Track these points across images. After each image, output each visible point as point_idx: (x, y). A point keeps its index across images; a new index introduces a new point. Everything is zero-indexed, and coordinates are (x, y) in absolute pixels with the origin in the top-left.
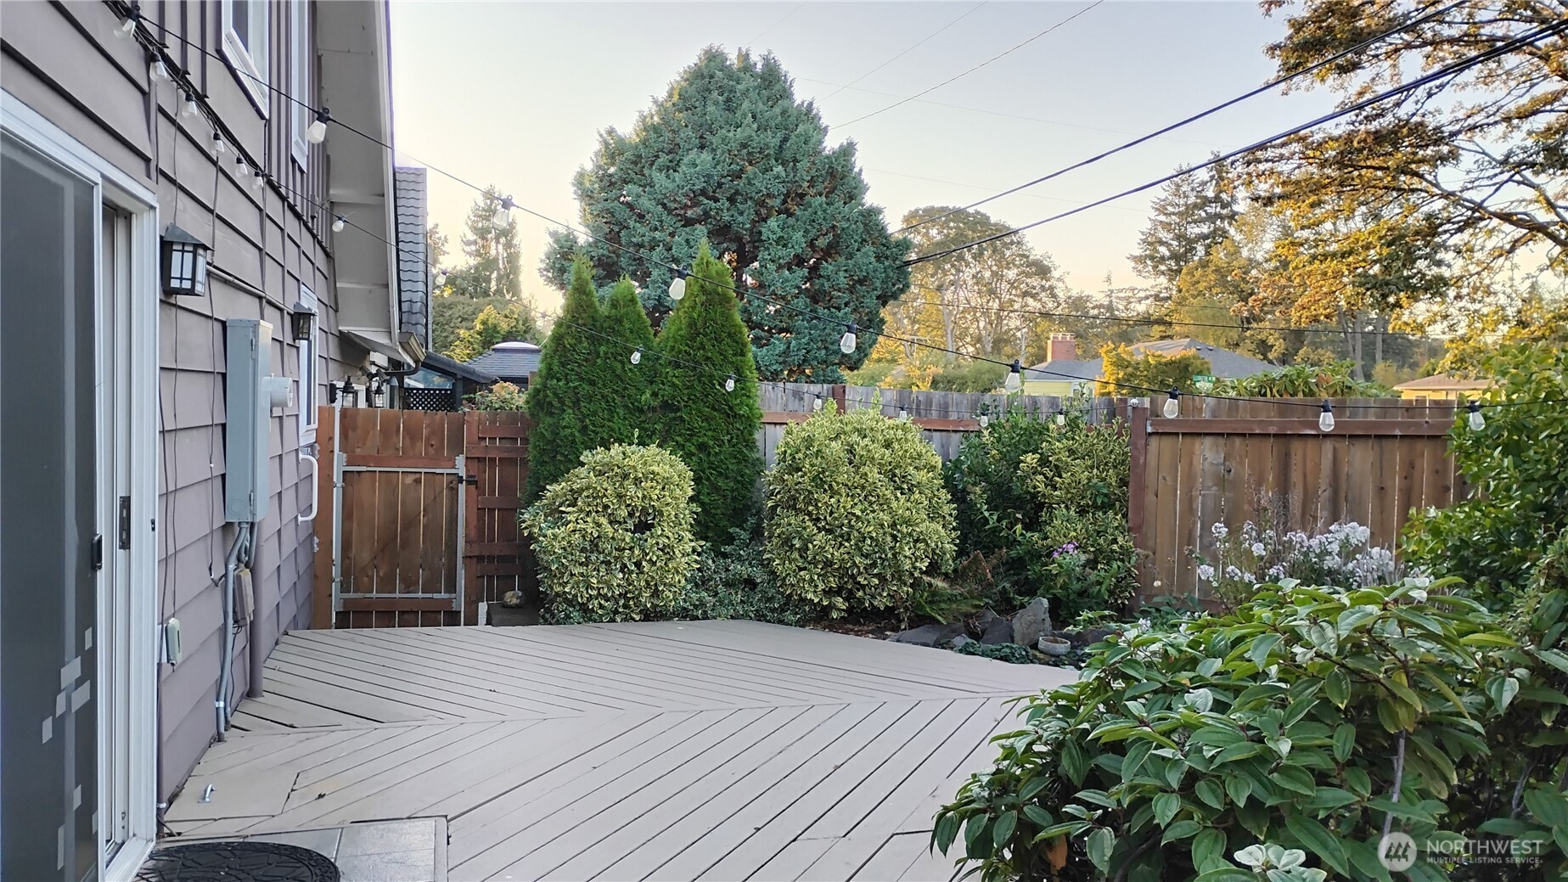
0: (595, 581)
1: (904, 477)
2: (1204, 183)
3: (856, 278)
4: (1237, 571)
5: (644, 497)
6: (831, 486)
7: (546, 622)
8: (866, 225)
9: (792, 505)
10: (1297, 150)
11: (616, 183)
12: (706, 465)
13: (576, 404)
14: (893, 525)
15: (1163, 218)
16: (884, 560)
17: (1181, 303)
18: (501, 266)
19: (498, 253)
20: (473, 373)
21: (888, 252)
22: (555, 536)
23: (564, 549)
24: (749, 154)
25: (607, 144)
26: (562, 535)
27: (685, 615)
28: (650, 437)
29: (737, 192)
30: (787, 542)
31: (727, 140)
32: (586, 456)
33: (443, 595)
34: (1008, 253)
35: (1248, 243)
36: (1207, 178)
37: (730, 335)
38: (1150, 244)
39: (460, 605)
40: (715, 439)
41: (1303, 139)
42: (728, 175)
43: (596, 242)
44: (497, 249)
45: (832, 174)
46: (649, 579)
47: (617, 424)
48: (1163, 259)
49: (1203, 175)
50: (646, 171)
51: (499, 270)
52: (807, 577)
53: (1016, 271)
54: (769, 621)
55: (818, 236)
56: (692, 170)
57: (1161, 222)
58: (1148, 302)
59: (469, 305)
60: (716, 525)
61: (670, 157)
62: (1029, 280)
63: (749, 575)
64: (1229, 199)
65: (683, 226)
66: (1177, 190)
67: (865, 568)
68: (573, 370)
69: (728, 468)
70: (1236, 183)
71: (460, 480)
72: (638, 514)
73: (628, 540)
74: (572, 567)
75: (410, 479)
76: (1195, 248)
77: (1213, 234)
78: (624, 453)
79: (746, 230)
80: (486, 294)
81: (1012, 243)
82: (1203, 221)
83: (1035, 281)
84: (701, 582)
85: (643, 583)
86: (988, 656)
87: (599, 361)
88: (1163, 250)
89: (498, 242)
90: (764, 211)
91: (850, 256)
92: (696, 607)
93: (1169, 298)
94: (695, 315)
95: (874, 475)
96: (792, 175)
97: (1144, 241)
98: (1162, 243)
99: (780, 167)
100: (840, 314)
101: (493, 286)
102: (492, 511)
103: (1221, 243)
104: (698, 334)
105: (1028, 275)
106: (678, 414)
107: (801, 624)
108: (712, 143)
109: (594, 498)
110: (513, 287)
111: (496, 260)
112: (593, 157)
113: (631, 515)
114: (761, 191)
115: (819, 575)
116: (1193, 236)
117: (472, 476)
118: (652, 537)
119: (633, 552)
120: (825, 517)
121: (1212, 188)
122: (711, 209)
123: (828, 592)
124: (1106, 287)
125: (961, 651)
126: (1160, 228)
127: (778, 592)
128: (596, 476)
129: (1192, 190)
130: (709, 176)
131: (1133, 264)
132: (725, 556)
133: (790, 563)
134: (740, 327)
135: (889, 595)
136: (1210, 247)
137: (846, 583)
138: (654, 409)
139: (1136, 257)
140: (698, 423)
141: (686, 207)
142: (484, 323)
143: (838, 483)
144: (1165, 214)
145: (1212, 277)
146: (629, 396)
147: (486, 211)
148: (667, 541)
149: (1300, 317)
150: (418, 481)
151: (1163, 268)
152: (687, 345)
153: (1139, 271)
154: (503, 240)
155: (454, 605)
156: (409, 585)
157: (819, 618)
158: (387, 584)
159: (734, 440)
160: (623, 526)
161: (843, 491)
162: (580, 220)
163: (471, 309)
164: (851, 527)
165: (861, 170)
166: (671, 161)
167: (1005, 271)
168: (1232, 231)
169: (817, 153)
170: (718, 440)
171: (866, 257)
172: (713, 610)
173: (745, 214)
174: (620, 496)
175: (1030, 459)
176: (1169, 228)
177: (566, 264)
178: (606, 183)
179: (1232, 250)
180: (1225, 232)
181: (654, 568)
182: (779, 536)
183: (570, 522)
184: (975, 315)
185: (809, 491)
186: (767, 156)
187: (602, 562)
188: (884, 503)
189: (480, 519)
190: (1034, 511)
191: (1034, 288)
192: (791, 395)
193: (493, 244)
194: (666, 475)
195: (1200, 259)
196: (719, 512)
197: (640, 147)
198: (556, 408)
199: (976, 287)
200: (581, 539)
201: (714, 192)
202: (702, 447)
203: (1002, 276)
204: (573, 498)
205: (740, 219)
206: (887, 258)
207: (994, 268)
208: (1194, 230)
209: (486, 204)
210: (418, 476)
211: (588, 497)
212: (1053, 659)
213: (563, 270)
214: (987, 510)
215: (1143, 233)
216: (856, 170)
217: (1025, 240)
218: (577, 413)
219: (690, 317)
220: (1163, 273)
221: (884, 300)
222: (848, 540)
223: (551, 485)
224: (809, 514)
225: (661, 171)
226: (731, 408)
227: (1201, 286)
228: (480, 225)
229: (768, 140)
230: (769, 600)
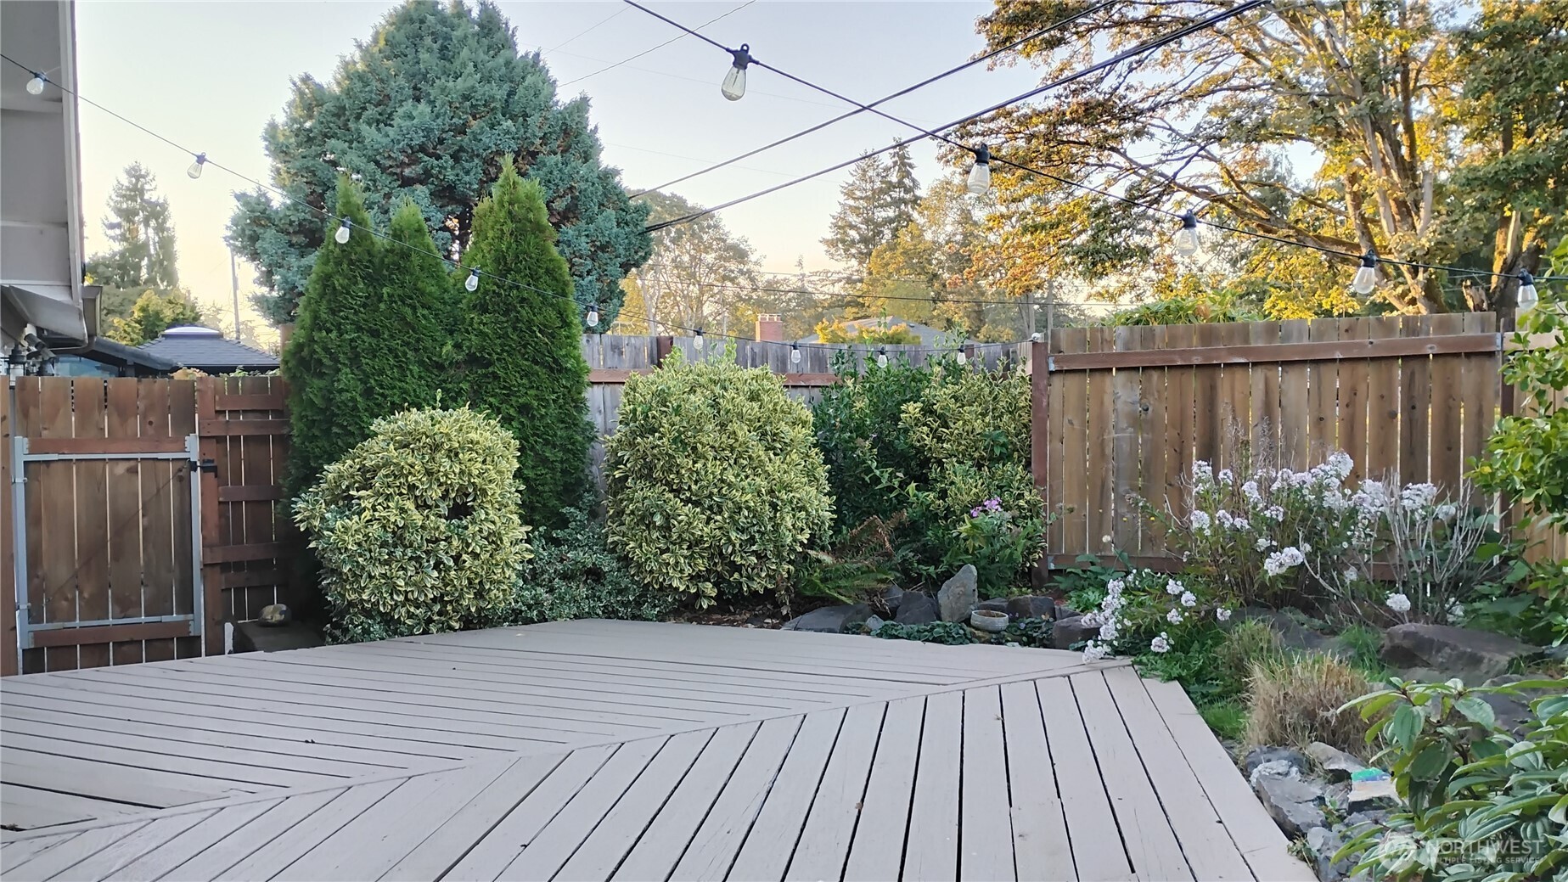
0: (403, 584)
1: (775, 434)
2: (887, 169)
3: (598, 244)
4: (1229, 516)
5: (462, 472)
6: (694, 449)
7: (336, 640)
8: (604, 188)
9: (647, 473)
10: (1004, 124)
11: (315, 138)
12: (529, 432)
13: (355, 360)
14: (771, 492)
15: (851, 202)
16: (763, 534)
17: (873, 283)
18: (152, 251)
19: (148, 237)
20: (148, 358)
21: (628, 217)
22: (346, 529)
23: (359, 544)
24: (472, 106)
25: (301, 94)
26: (355, 527)
27: (517, 618)
28: (454, 400)
29: (461, 149)
30: (645, 519)
31: (447, 90)
32: (378, 424)
33: (175, 617)
34: (705, 237)
35: (931, 226)
36: (890, 163)
37: (547, 272)
38: (840, 228)
39: (199, 625)
40: (537, 398)
41: (1009, 114)
42: (450, 130)
43: (295, 205)
44: (146, 233)
45: (566, 131)
46: (473, 576)
47: (411, 384)
48: (853, 242)
49: (886, 159)
50: (351, 125)
51: (150, 256)
52: (672, 561)
53: (713, 255)
54: (622, 618)
55: (555, 198)
56: (408, 123)
57: (850, 207)
58: (842, 284)
59: (115, 295)
60: (544, 505)
61: (379, 109)
62: (727, 264)
63: (594, 564)
64: (911, 184)
65: (399, 186)
66: (864, 175)
67: (741, 546)
68: (347, 318)
69: (555, 435)
70: (949, 157)
71: (193, 467)
72: (454, 495)
73: (442, 528)
74: (370, 568)
75: (121, 469)
76: (882, 232)
77: (898, 218)
78: (432, 419)
79: (473, 191)
80: (135, 282)
81: (709, 227)
82: (888, 205)
83: (732, 266)
84: (532, 577)
85: (465, 582)
86: (915, 638)
87: (382, 306)
88: (853, 234)
89: (147, 225)
90: (493, 170)
91: (591, 220)
92: (530, 607)
93: (861, 281)
94: (504, 247)
95: (742, 431)
96: (522, 130)
97: (836, 225)
98: (852, 227)
99: (510, 121)
100: (583, 283)
101: (144, 274)
102: (237, 504)
103: (906, 226)
104: (509, 270)
105: (726, 260)
106: (490, 370)
107: (661, 618)
108: (429, 94)
109: (396, 476)
110: (169, 275)
111: (145, 245)
112: (286, 108)
113: (444, 497)
114: (490, 147)
115: (685, 557)
116: (880, 220)
117: (209, 461)
118: (473, 522)
119: (450, 543)
120: (690, 487)
121: (895, 173)
122: (432, 168)
123: (696, 578)
124: (798, 271)
125: (880, 635)
126: (848, 212)
127: (633, 582)
128: (395, 449)
129: (878, 175)
130: (428, 131)
131: (826, 248)
132: (557, 542)
133: (648, 545)
134: (559, 261)
135: (768, 575)
136: (897, 230)
137: (715, 565)
138: (457, 365)
139: (828, 241)
140: (515, 379)
141: (402, 165)
142: (143, 309)
143: (704, 446)
144: (854, 199)
145: (901, 259)
146: (425, 349)
147: (131, 190)
148: (492, 527)
149: (1014, 287)
150: (133, 471)
151: (853, 251)
152: (496, 284)
153: (832, 254)
154: (153, 223)
155: (191, 629)
156: (126, 606)
157: (686, 609)
158: (96, 607)
159: (561, 401)
160: (435, 511)
161: (710, 455)
162: (272, 182)
163: (117, 301)
164: (723, 496)
165: (596, 128)
166: (380, 114)
167: (704, 255)
168: (915, 215)
169: (548, 108)
170: (542, 400)
171: (607, 219)
172: (551, 609)
173: (472, 174)
174: (429, 473)
175: (913, 409)
176: (857, 211)
177: (260, 230)
178: (302, 138)
179: (917, 232)
180: (909, 216)
181: (476, 563)
182: (632, 512)
183: (364, 509)
184: (675, 299)
185: (670, 455)
186: (492, 110)
187: (411, 559)
188: (757, 468)
189: (223, 515)
190: (919, 467)
191: (733, 272)
192: (609, 349)
193: (142, 228)
194: (489, 444)
195: (888, 241)
196: (547, 489)
197: (344, 97)
198: (327, 367)
199: (675, 272)
200: (381, 532)
201: (435, 148)
202: (524, 409)
203: (700, 260)
204: (366, 478)
205: (467, 179)
206: (627, 224)
207: (692, 252)
208: (881, 215)
209: (130, 182)
210: (132, 463)
211: (387, 476)
212: (994, 636)
213: (254, 238)
214: (877, 468)
215: (833, 217)
216: (591, 127)
217: (722, 224)
218: (356, 371)
219: (496, 250)
220: (854, 256)
221: (626, 268)
222: (720, 512)
223: (329, 464)
224: (668, 484)
225: (370, 125)
226: (555, 361)
227: (891, 268)
228: (125, 206)
229: (494, 92)
230: (620, 592)
